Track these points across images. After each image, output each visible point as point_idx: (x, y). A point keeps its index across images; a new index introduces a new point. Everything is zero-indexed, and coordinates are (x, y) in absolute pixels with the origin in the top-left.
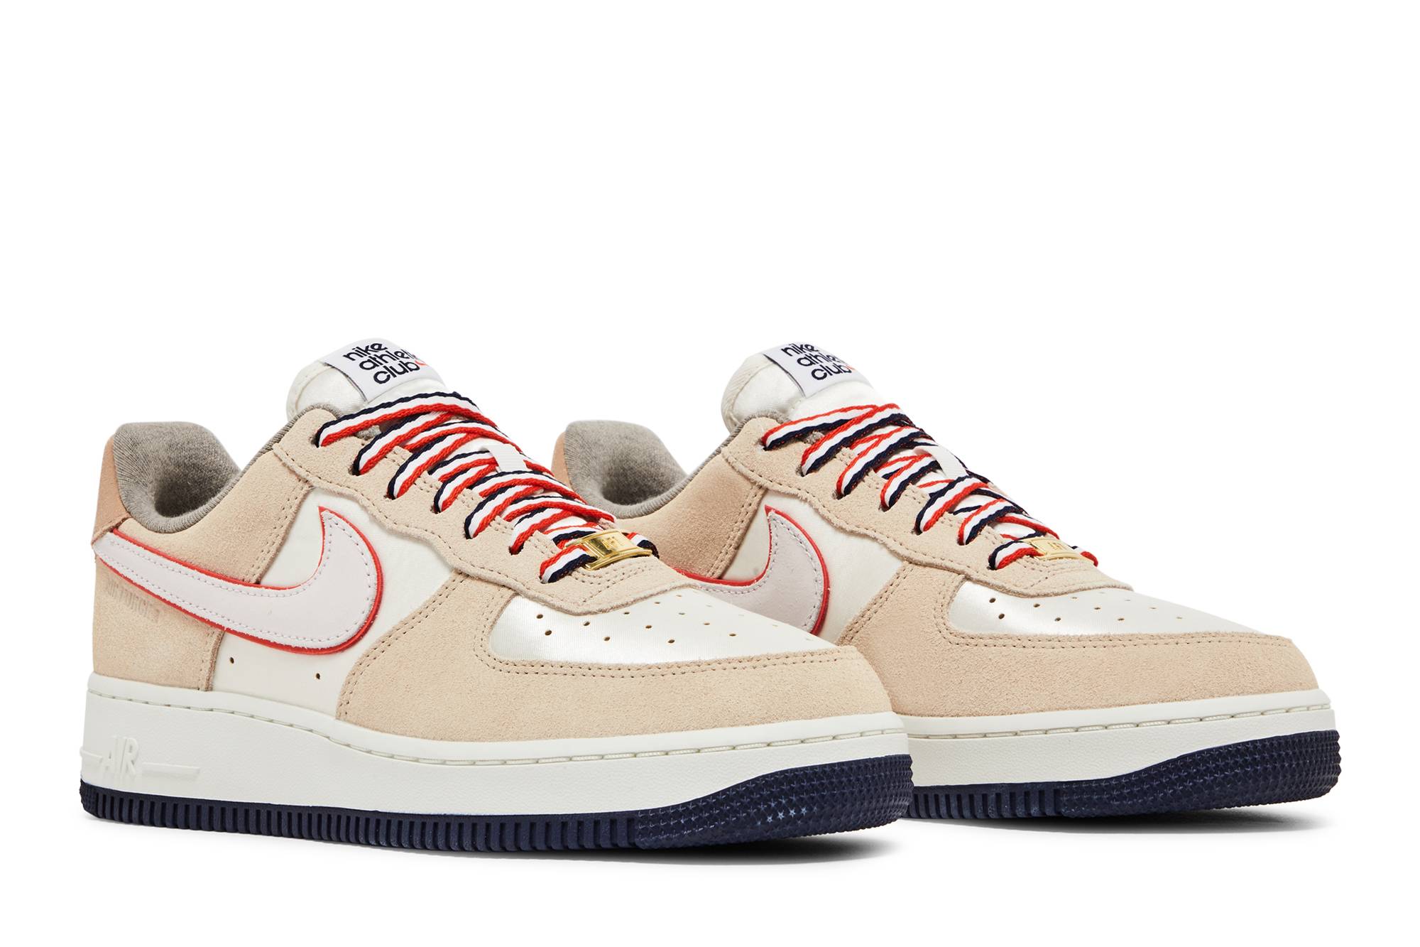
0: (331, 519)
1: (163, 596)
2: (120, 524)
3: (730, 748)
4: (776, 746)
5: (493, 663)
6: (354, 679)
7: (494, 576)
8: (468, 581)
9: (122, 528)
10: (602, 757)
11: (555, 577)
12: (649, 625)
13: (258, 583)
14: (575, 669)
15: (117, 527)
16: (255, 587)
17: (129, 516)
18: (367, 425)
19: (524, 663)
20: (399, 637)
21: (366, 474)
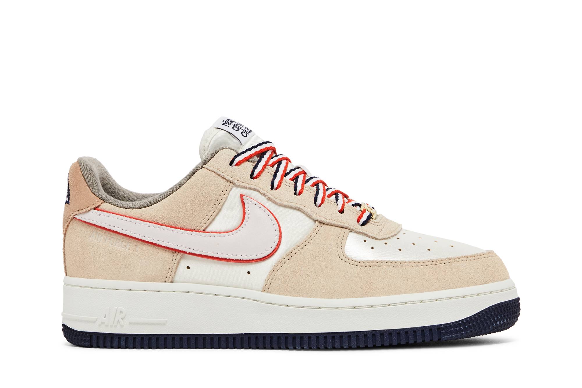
0: (248, 199)
1: (143, 239)
2: (100, 205)
3: (462, 297)
4: (494, 293)
5: (352, 263)
6: (274, 273)
7: (338, 223)
8: (324, 226)
9: (101, 208)
10: (406, 303)
11: (364, 224)
12: (414, 243)
13: (204, 231)
14: (394, 264)
15: (98, 207)
16: (203, 232)
17: (102, 201)
18: (251, 156)
19: (368, 262)
20: (297, 253)
21: (258, 179)
